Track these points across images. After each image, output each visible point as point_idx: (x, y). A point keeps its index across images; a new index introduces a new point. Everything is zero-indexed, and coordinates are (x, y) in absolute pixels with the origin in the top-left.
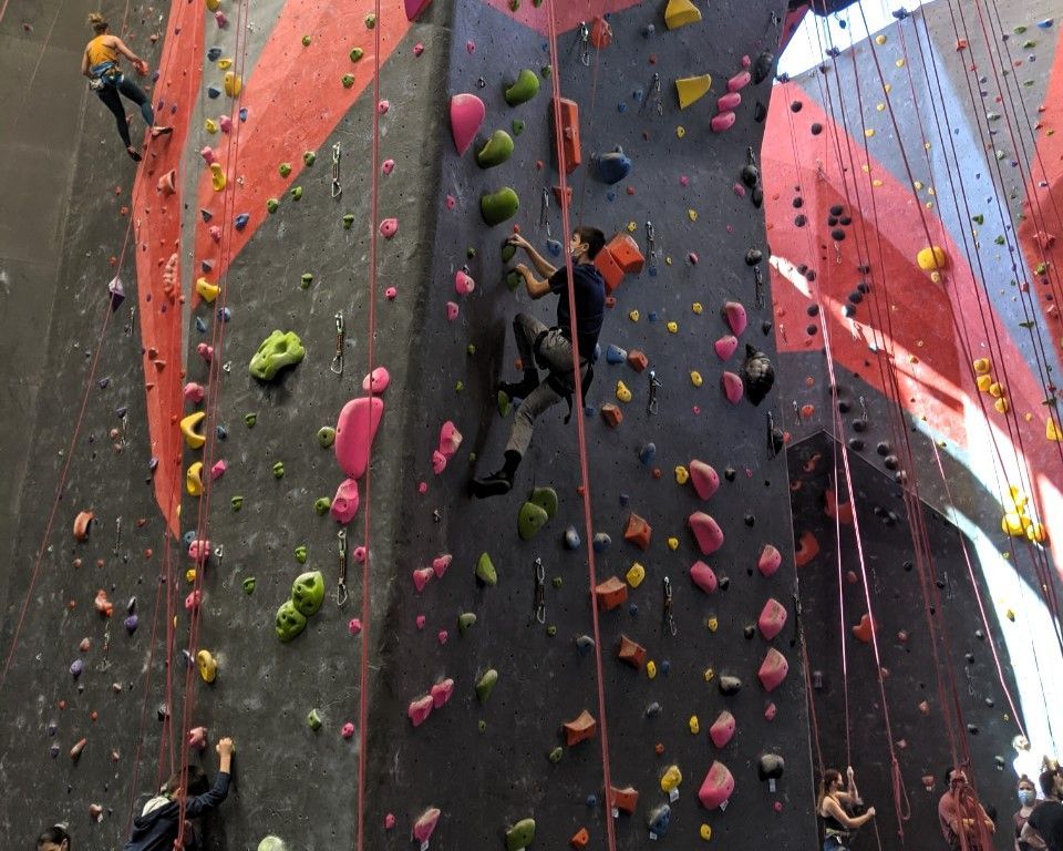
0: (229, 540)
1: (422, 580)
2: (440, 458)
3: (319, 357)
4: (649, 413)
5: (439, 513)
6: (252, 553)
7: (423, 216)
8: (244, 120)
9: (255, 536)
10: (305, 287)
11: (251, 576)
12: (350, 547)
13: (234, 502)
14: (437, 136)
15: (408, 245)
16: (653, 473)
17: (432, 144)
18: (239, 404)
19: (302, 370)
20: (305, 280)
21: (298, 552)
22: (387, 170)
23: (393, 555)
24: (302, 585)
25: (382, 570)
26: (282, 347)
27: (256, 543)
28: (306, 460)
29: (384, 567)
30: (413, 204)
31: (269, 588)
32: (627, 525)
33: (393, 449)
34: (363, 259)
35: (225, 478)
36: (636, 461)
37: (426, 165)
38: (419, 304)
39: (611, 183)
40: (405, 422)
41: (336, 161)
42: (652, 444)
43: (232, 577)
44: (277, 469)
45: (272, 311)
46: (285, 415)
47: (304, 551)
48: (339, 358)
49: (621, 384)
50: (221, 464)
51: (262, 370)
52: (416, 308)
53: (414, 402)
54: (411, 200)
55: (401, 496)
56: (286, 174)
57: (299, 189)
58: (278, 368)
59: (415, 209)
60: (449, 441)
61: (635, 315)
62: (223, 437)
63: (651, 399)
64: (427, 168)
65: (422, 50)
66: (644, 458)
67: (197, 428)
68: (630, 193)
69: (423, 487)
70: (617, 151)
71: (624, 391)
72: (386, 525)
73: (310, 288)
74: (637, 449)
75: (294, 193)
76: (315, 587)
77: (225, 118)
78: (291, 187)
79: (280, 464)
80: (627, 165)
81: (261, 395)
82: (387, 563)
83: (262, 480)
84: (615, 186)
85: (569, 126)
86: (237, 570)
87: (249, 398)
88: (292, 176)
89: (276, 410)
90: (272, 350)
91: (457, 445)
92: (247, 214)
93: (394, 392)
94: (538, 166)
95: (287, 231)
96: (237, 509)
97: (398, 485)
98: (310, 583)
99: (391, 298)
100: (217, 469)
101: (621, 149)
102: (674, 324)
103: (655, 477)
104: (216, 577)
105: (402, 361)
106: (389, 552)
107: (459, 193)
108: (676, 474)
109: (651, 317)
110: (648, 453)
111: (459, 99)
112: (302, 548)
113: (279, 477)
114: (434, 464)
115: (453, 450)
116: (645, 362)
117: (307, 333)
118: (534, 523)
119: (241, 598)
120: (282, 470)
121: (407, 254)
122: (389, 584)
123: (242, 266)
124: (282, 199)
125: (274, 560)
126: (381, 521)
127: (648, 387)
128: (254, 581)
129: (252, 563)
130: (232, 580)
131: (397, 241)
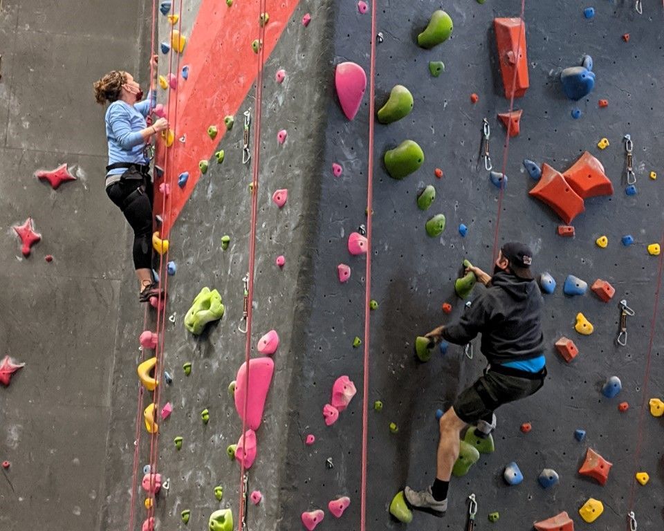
0: (174, 474)
1: (311, 522)
2: (332, 412)
3: (233, 316)
4: (617, 345)
5: (333, 461)
6: (188, 487)
7: (305, 188)
8: (186, 78)
9: (190, 473)
10: (225, 249)
11: (187, 508)
12: (250, 490)
13: (176, 442)
14: (322, 107)
15: (294, 214)
16: (619, 407)
17: (316, 116)
18: (180, 353)
19: (222, 326)
20: (224, 242)
21: (216, 491)
22: (281, 140)
23: (279, 500)
24: (215, 522)
25: (270, 513)
26: (207, 304)
27: (191, 478)
28: (223, 409)
29: (271, 509)
30: (298, 175)
31: (199, 520)
32: (583, 461)
33: (281, 406)
34: (263, 226)
35: (171, 419)
36: (597, 395)
37: (309, 137)
38: (302, 272)
39: (576, 99)
40: (289, 381)
41: (247, 127)
42: (616, 379)
43: (175, 507)
44: (204, 415)
45: (203, 268)
46: (210, 366)
47: (221, 490)
48: (245, 318)
49: (580, 316)
50: (169, 407)
51: (191, 325)
52: (299, 276)
53: (298, 364)
54: (297, 172)
55: (286, 448)
56: (214, 136)
57: (221, 153)
58: (203, 324)
59: (300, 180)
60: (341, 395)
61: (603, 241)
62: (170, 382)
63: (620, 330)
64: (311, 140)
65: (310, 21)
66: (608, 392)
67: (152, 373)
68: (603, 106)
69: (311, 438)
70: (583, 64)
71: (584, 324)
72: (274, 473)
73: (228, 249)
74: (599, 383)
75: (218, 156)
76: (225, 523)
77: (173, 76)
78: (216, 151)
79: (206, 411)
80: (589, 80)
81: (195, 346)
82: (274, 507)
83: (195, 424)
84: (582, 101)
85: (512, 50)
86: (178, 502)
87: (187, 348)
88: (218, 138)
89: (204, 361)
90: (198, 308)
91: (349, 399)
92: (186, 173)
93: (282, 353)
94: (473, 100)
95: (214, 192)
96: (179, 448)
97: (283, 439)
98: (221, 519)
99: (281, 266)
100: (166, 411)
101: (589, 60)
102: (657, 246)
103: (621, 410)
104: (165, 506)
105: (287, 327)
106: (276, 497)
107: (350, 157)
108: (649, 406)
109: (624, 242)
110: (610, 387)
111: (343, 67)
112: (220, 487)
113: (206, 423)
114: (325, 417)
115: (346, 403)
116: (612, 292)
117: (226, 292)
118: (465, 461)
119: (180, 527)
120: (207, 417)
121: (293, 226)
122: (275, 525)
123: (184, 222)
124: (211, 161)
125: (202, 496)
126: (271, 469)
127: (617, 317)
128: (188, 513)
129: (188, 496)
130: (175, 510)
131: (287, 211)
